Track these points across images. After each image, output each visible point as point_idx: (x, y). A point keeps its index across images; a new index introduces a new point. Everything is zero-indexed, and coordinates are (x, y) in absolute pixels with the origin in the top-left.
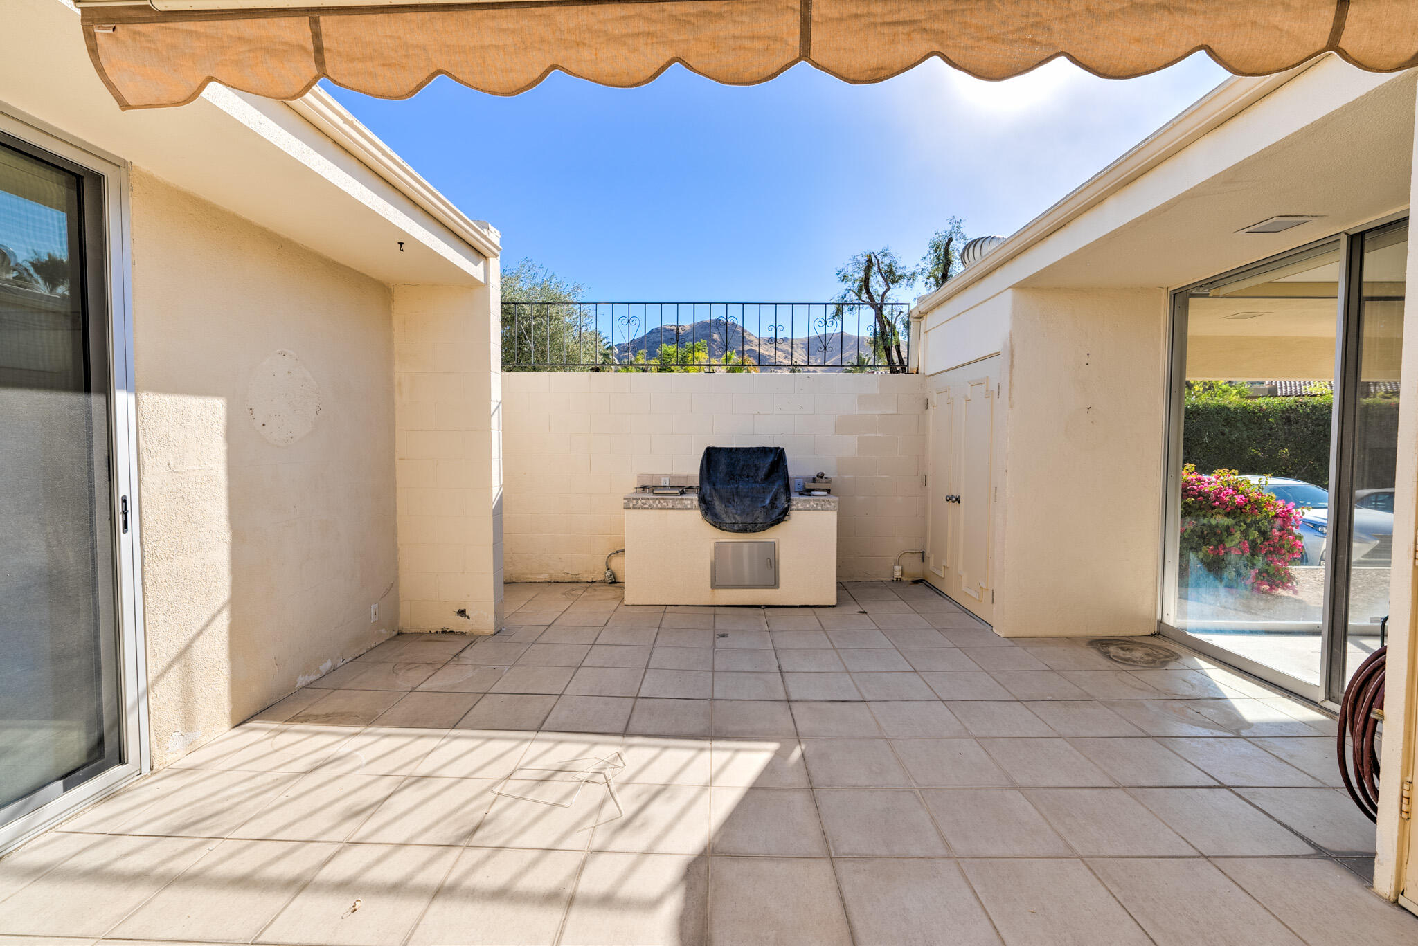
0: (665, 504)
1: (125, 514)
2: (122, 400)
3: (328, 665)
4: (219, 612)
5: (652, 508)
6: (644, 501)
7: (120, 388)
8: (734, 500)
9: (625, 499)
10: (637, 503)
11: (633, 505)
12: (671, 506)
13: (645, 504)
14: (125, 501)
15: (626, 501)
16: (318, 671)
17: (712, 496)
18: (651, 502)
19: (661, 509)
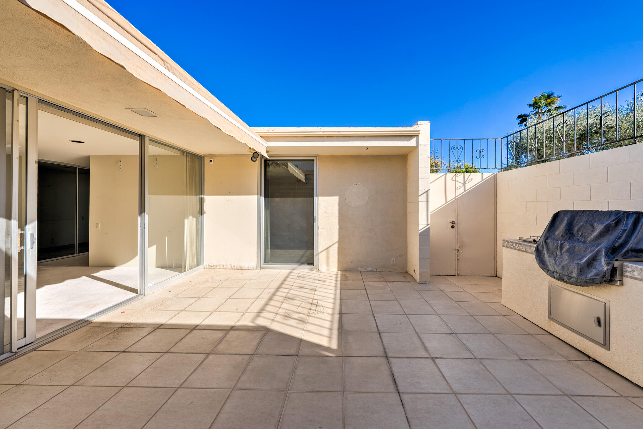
0: (521, 247)
1: (315, 219)
2: (316, 198)
3: (370, 269)
4: (335, 243)
5: (515, 249)
6: (511, 243)
7: (316, 196)
8: (557, 253)
9: (503, 240)
10: (508, 244)
11: (506, 245)
12: (524, 250)
13: (512, 245)
14: (315, 217)
15: (503, 242)
16: (366, 269)
17: (543, 247)
18: (514, 244)
19: (519, 250)
